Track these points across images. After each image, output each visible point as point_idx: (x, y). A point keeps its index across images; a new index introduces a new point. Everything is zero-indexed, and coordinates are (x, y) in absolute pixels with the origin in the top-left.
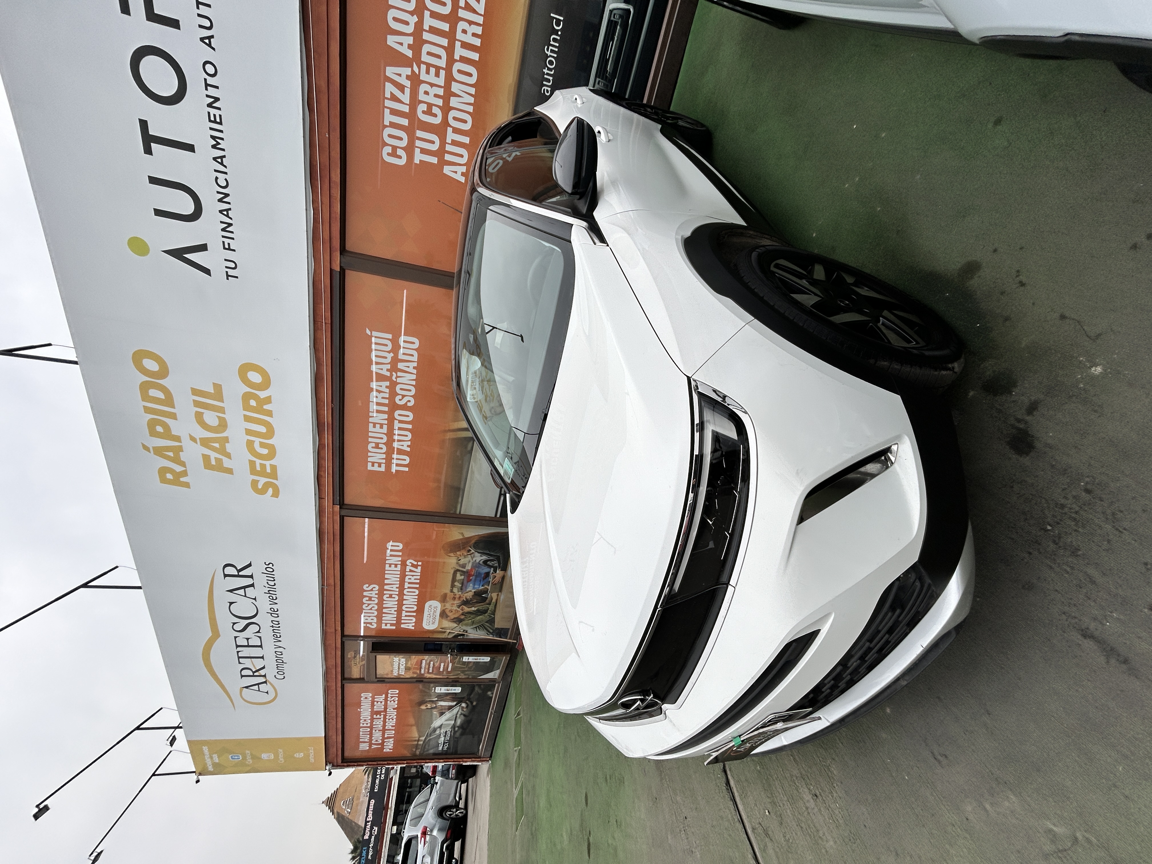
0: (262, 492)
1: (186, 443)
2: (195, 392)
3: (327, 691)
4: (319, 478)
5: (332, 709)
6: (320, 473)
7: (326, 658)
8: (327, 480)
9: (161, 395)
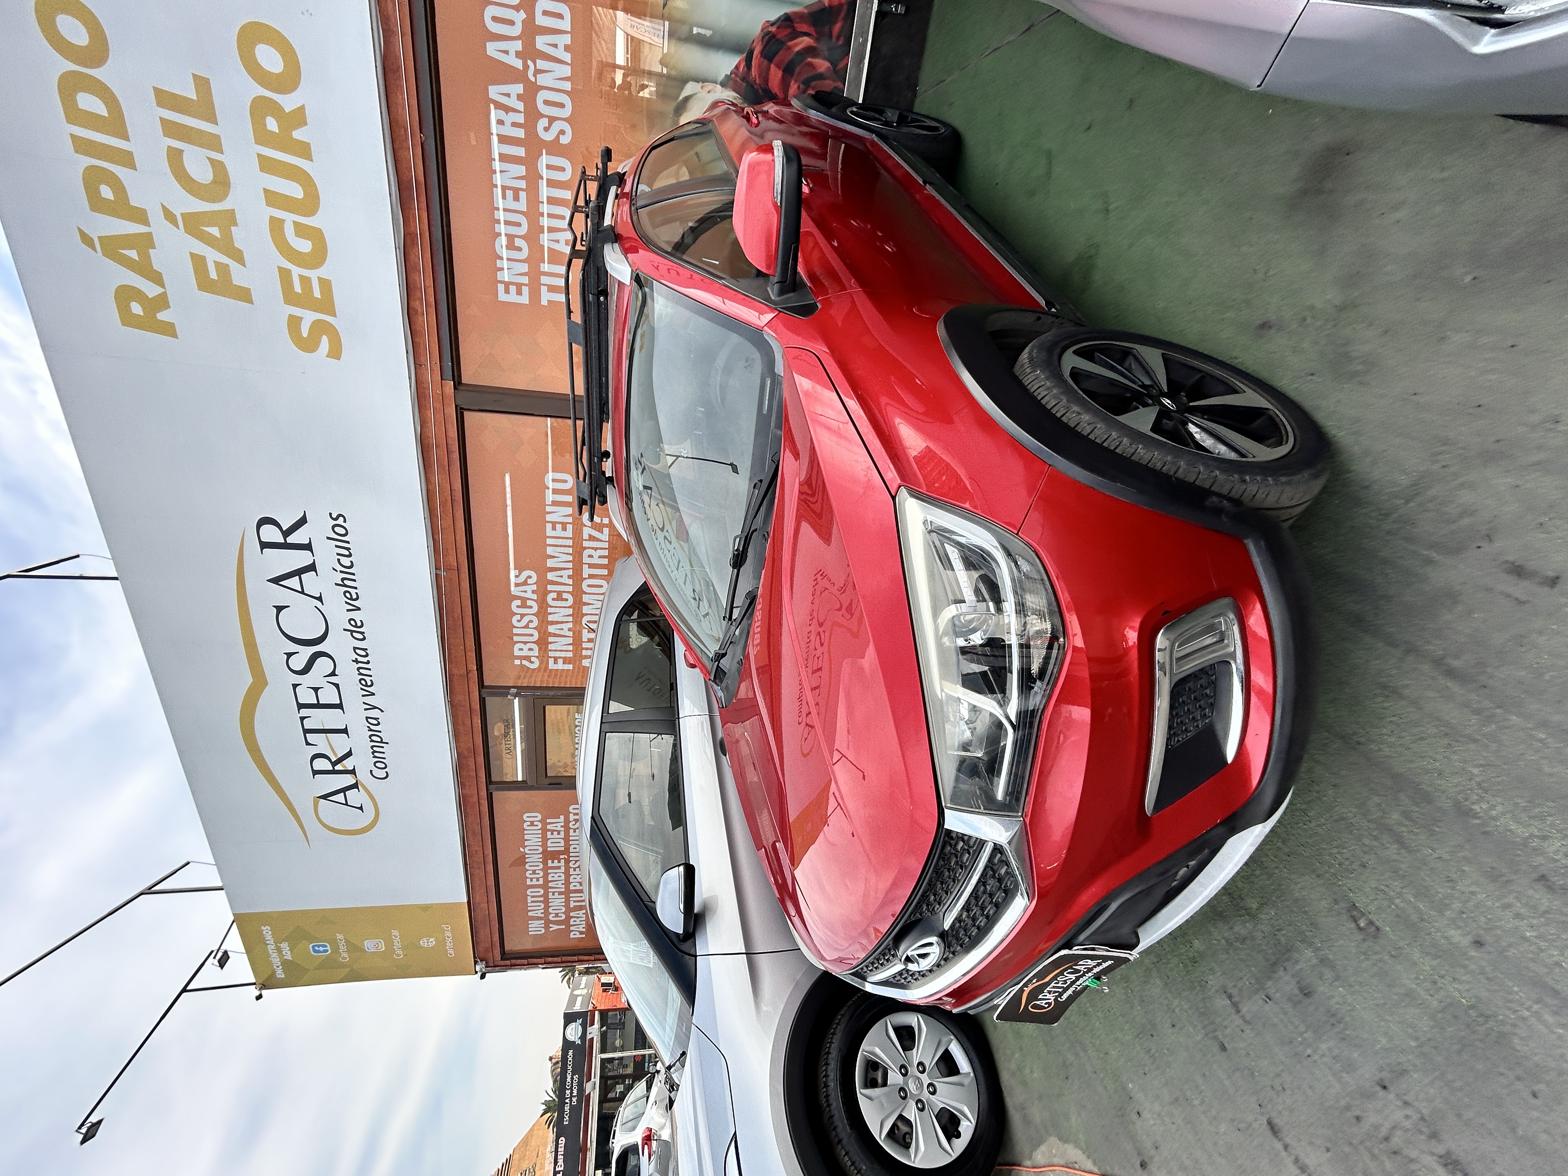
0: (308, 345)
1: (159, 227)
2: (164, 98)
3: (463, 804)
4: (410, 314)
5: (476, 847)
6: (411, 303)
7: (457, 734)
8: (427, 321)
9: (101, 109)
